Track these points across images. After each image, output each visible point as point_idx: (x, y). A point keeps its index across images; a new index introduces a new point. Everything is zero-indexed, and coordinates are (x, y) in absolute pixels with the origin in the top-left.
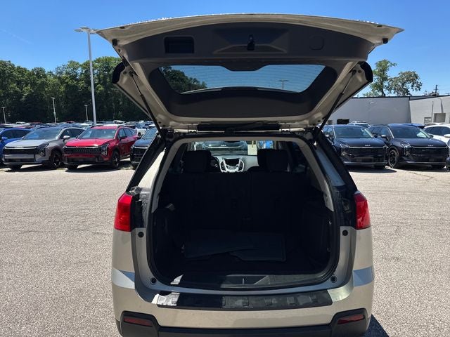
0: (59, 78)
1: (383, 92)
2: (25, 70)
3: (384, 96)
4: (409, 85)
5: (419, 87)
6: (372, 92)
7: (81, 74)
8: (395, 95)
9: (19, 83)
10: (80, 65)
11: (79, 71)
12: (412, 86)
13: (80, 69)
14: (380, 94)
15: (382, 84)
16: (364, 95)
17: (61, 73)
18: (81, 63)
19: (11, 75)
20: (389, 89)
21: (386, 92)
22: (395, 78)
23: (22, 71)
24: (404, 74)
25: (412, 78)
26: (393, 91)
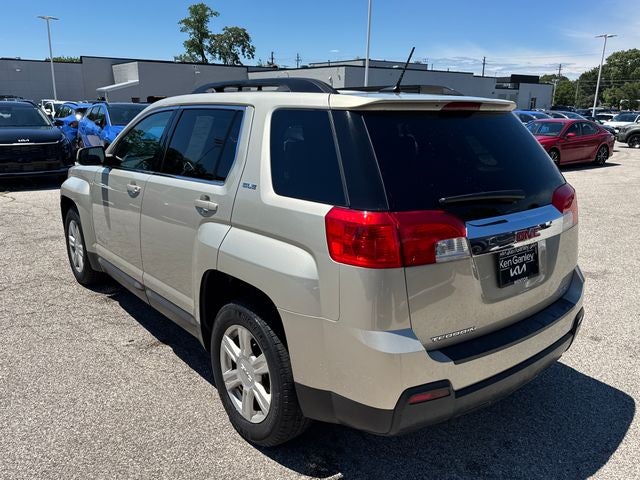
1: (203, 56)
3: (205, 63)
4: (238, 49)
5: (251, 51)
6: (188, 55)
8: (221, 62)
12: (243, 51)
14: (200, 59)
15: (201, 42)
16: (176, 58)
20: (212, 51)
21: (208, 57)
22: (218, 35)
24: (230, 31)
25: (241, 38)
26: (218, 56)
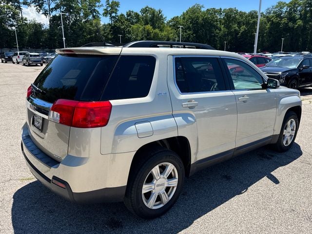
0: (267, 17)
2: (245, 13)
7: (286, 12)
9: (239, 24)
10: (287, 5)
11: (284, 10)
13: (285, 8)
17: (270, 13)
18: (287, 3)
19: (234, 18)
23: (242, 14)
